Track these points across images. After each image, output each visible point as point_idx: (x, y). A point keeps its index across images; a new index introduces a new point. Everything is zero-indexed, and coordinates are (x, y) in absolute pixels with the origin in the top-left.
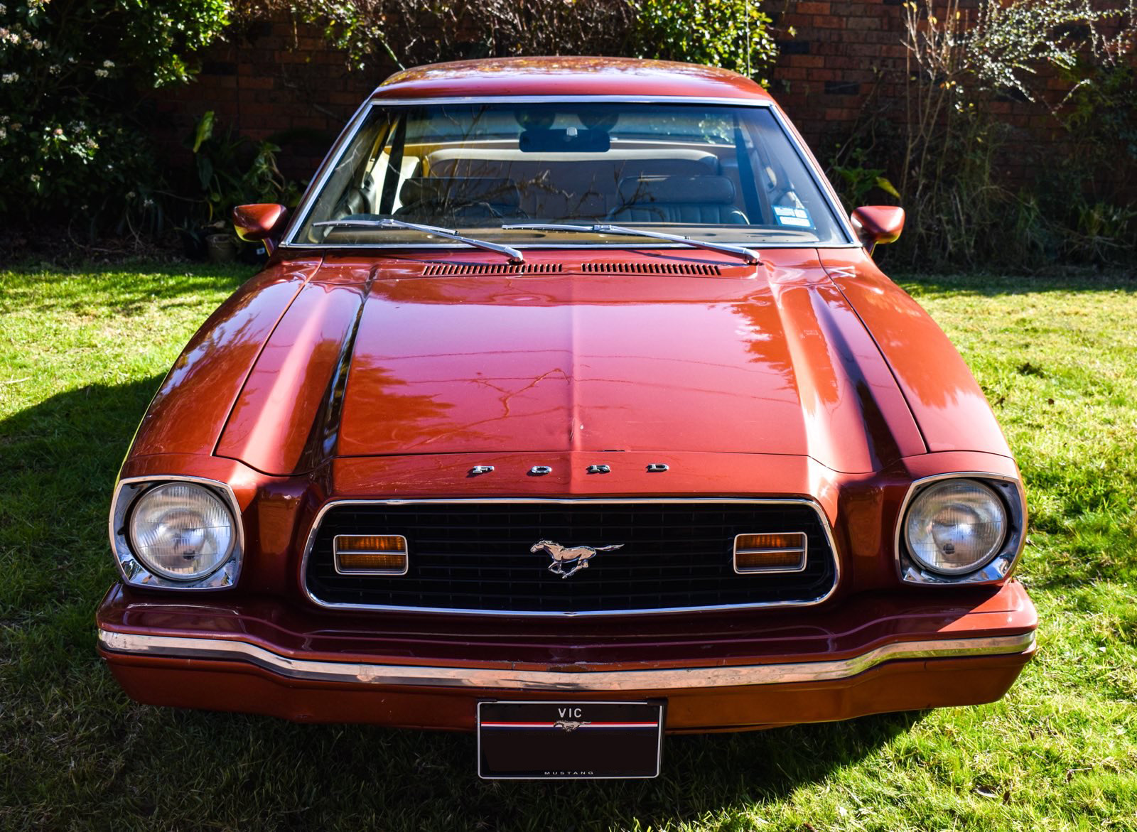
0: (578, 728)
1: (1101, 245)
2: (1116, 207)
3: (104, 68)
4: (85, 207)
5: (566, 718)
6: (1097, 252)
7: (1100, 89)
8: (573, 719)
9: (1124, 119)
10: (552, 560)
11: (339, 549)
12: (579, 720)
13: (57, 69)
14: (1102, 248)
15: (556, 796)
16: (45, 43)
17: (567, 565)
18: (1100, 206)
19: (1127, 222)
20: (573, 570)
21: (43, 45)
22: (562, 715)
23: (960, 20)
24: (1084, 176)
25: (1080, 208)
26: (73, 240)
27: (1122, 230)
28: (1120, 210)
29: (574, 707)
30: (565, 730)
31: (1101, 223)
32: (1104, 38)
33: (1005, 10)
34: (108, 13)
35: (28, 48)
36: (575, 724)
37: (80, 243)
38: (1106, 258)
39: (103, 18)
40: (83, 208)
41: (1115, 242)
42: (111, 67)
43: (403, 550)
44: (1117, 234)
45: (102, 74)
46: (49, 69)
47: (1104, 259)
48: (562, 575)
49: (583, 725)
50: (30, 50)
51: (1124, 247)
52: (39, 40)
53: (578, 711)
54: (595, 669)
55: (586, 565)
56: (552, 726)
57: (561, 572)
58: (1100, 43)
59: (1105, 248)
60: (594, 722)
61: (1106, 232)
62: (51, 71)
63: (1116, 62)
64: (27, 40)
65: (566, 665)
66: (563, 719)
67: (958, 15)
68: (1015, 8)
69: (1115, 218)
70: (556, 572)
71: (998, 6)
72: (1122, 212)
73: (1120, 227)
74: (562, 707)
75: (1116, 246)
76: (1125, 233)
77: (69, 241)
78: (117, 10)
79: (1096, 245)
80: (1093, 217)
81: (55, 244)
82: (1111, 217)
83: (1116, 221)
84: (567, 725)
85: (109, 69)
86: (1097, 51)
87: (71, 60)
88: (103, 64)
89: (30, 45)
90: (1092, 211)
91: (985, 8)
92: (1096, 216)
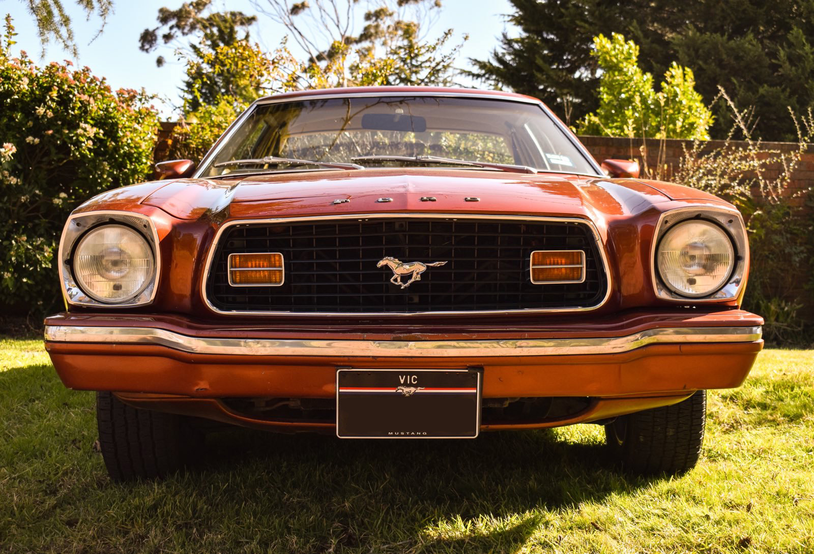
0: (415, 394)
1: (778, 329)
2: (786, 302)
3: (59, 198)
4: (40, 303)
5: (406, 385)
6: (775, 334)
7: (769, 218)
8: (411, 385)
9: (787, 238)
10: (393, 275)
11: (232, 267)
12: (416, 386)
13: (27, 199)
14: (779, 331)
15: (395, 511)
16: (19, 180)
17: (405, 278)
18: (775, 301)
19: (795, 312)
20: (410, 282)
21: (17, 182)
22: (402, 381)
23: (667, 170)
24: (762, 280)
25: (761, 302)
26: (30, 326)
27: (792, 317)
28: (789, 304)
29: (411, 374)
30: (404, 395)
31: (776, 312)
32: (768, 182)
33: (697, 162)
34: (65, 161)
35: (6, 183)
36: (412, 390)
37: (35, 328)
38: (783, 337)
39: (61, 164)
40: (39, 303)
41: (788, 326)
42: (65, 198)
43: (280, 266)
44: (789, 320)
45: (57, 202)
46: (21, 199)
47: (781, 338)
48: (400, 286)
49: (420, 390)
50: (8, 184)
51: (795, 330)
52: (14, 177)
53: (414, 378)
54: (428, 338)
56: (394, 391)
57: (401, 283)
58: (766, 186)
59: (781, 331)
60: (427, 387)
61: (781, 319)
62: (23, 200)
63: (777, 197)
64: (6, 177)
65: (405, 335)
66: (403, 385)
67: (666, 166)
68: (705, 160)
69: (786, 309)
70: (396, 283)
71: (693, 159)
72: (791, 305)
73: (791, 316)
74: (402, 374)
75: (789, 329)
76: (794, 319)
77: (27, 327)
78: (71, 159)
79: (775, 329)
80: (770, 309)
81: (17, 328)
82: (784, 309)
83: (787, 311)
85: (64, 199)
86: (764, 190)
87: (37, 192)
88: (59, 195)
89: (8, 181)
90: (769, 304)
91: (684, 161)
92: (773, 308)
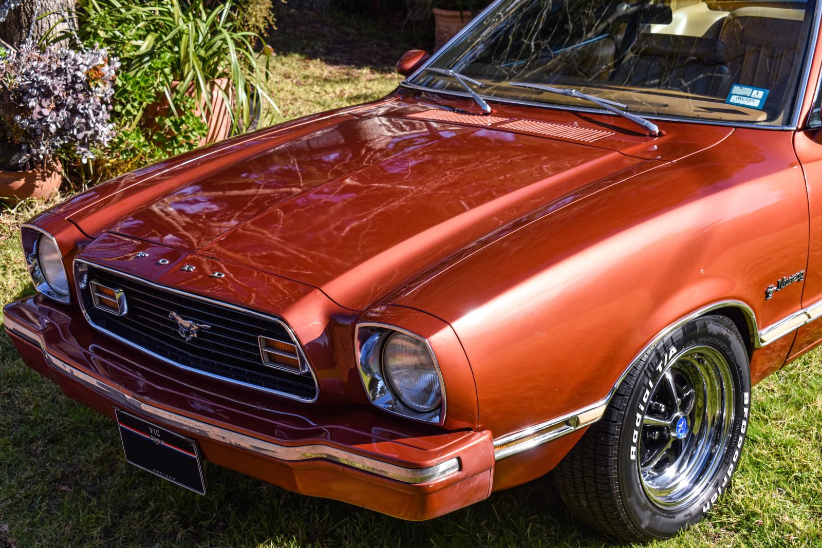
5: (153, 434)
8: (156, 437)
11: (95, 291)
12: (160, 438)
29: (156, 428)
36: (159, 441)
49: (162, 443)
53: (158, 432)
55: (195, 335)
56: (149, 437)
57: (185, 336)
84: (156, 440)
